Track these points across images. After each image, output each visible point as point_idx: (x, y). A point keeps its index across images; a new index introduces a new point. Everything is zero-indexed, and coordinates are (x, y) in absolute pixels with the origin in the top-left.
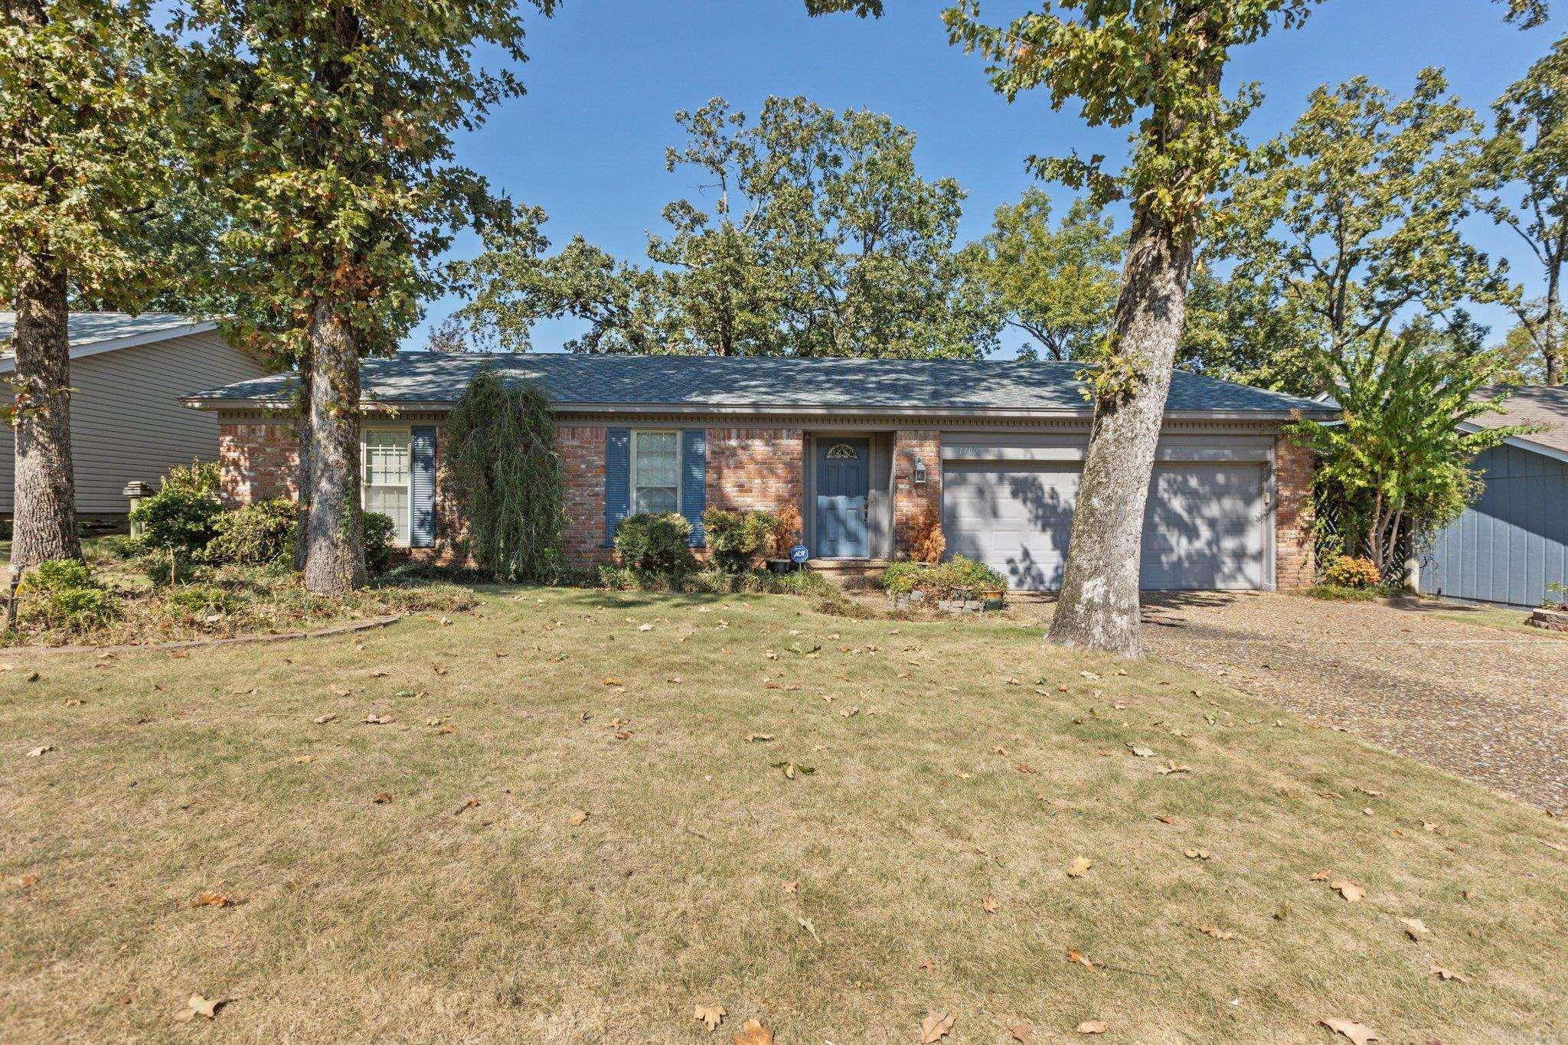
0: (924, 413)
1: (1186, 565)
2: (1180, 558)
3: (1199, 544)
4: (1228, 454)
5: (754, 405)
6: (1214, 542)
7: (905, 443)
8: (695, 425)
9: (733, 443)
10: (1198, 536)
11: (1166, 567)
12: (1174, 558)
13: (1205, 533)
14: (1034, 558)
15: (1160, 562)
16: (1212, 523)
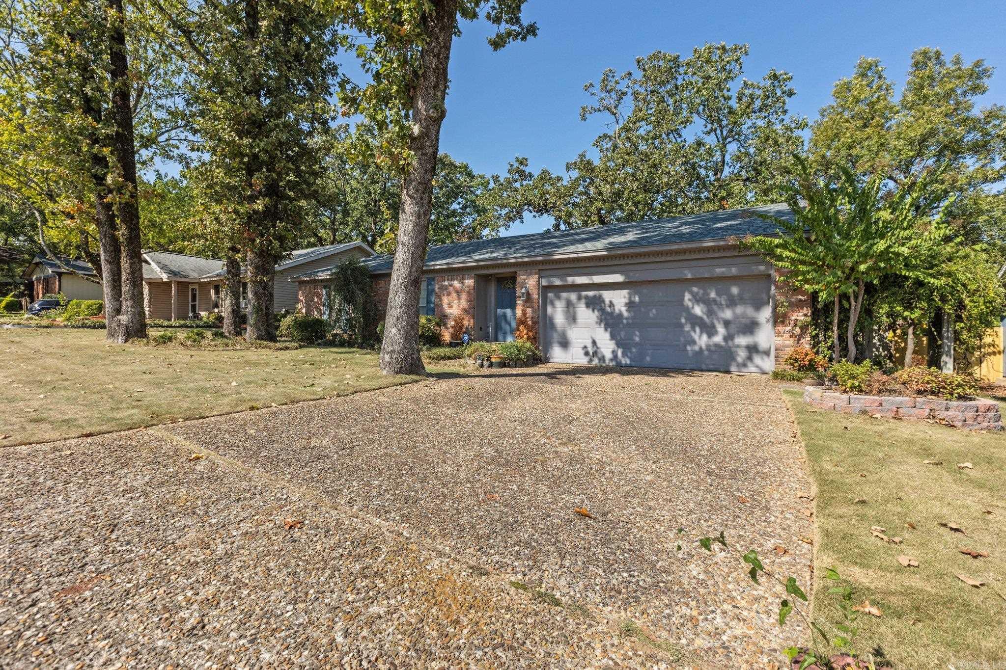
0: (526, 260)
1: (706, 353)
2: (701, 348)
3: (718, 339)
4: (734, 271)
5: (447, 264)
6: (728, 338)
7: (521, 278)
8: (430, 276)
9: (446, 283)
10: (716, 333)
11: (690, 354)
12: (697, 348)
13: (721, 330)
14: (599, 345)
15: (686, 350)
16: (727, 323)
